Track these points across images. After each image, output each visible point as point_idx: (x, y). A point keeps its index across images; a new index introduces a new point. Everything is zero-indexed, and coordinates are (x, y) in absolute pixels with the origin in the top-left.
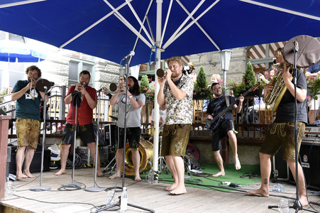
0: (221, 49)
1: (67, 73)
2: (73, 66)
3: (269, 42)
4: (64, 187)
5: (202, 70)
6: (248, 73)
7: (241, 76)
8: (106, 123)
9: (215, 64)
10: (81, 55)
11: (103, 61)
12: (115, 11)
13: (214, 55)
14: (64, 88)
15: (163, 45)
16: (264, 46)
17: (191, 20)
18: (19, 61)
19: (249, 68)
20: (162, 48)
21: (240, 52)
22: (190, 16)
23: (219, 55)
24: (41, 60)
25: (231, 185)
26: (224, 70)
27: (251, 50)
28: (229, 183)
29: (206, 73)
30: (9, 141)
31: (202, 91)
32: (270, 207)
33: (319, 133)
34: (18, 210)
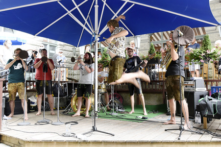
0: (135, 35)
3: (163, 31)
4: (39, 122)
6: (151, 49)
7: (147, 52)
8: (65, 82)
10: (49, 40)
11: (62, 43)
12: (69, 12)
13: (131, 39)
15: (99, 33)
16: (160, 33)
19: (152, 46)
20: (98, 35)
21: (146, 37)
22: (116, 15)
23: (134, 38)
24: (24, 43)
25: (143, 118)
26: (137, 48)
27: (153, 36)
28: (141, 117)
30: (4, 94)
32: (166, 130)
33: (193, 85)
34: (10, 137)
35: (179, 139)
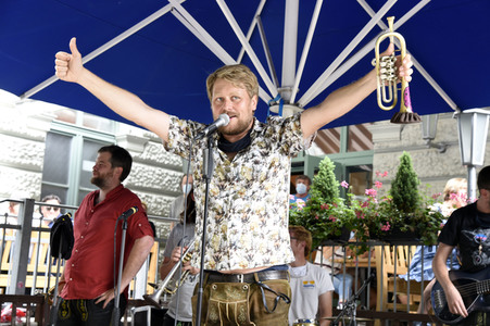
0: (461, 107)
1: (39, 163)
2: (58, 145)
5: (405, 162)
8: (139, 303)
9: (444, 148)
10: (80, 117)
11: (139, 132)
13: (443, 124)
14: (29, 205)
15: (299, 96)
17: (376, 31)
20: (296, 104)
23: (456, 121)
26: (470, 166)
29: (418, 169)
31: (407, 221)
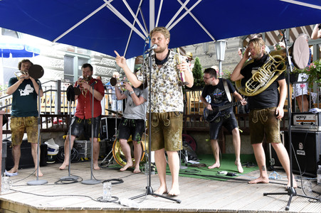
0: (216, 39)
1: (62, 67)
2: (69, 60)
4: (61, 180)
5: (197, 61)
8: (103, 116)
9: (211, 55)
10: (76, 49)
11: (99, 54)
12: (108, 3)
13: (210, 46)
14: (59, 82)
17: (184, 11)
18: (13, 57)
21: (235, 41)
22: (184, 6)
23: (214, 45)
24: (36, 55)
25: (228, 175)
26: (220, 61)
27: (248, 40)
28: (226, 173)
29: (202, 63)
30: (4, 137)
32: (265, 195)
33: (314, 121)
34: (16, 204)
35: (287, 209)
